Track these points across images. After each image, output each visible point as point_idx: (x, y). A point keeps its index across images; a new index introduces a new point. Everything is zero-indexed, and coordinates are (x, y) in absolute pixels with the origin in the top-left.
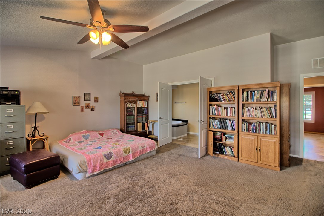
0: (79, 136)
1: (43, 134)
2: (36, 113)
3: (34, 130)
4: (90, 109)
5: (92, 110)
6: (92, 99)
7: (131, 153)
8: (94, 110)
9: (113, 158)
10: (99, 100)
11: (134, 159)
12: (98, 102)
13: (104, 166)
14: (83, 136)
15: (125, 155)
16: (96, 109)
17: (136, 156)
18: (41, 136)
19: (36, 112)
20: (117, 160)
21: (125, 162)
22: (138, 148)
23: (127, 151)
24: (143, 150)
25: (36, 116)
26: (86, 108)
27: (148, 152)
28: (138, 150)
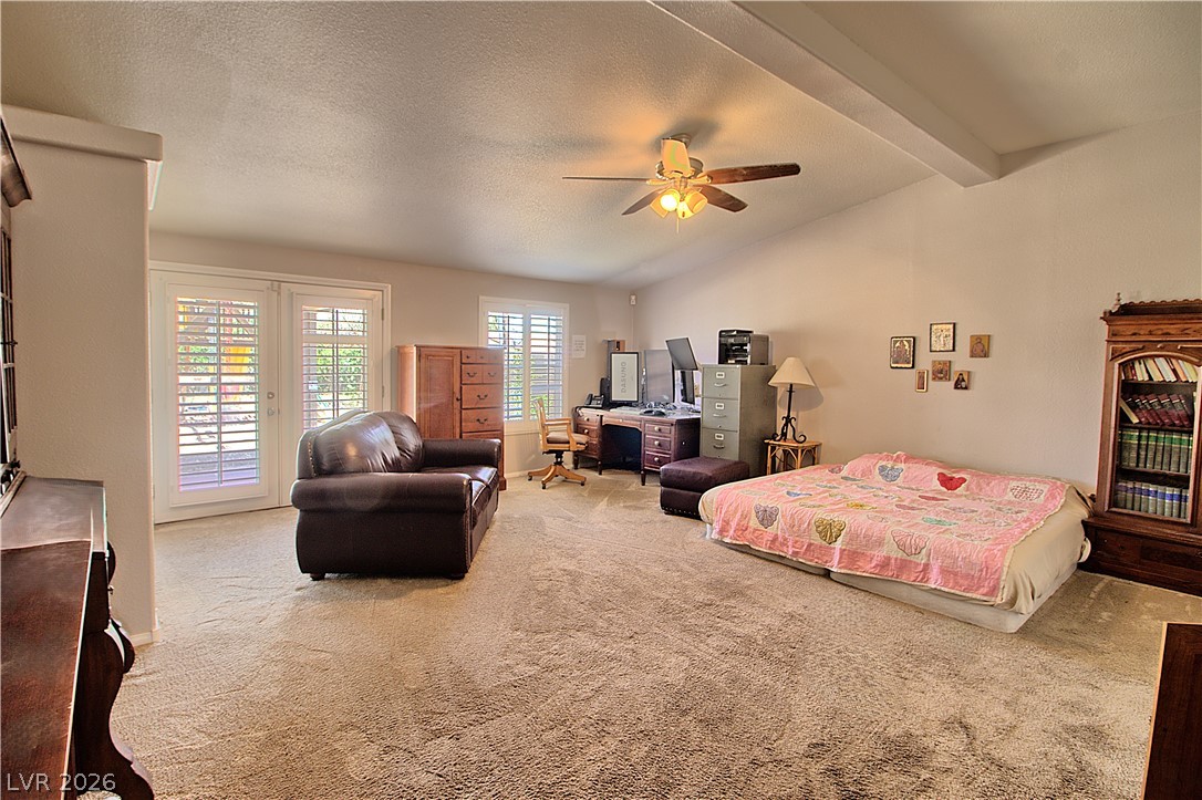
0: (869, 464)
1: (802, 439)
2: (791, 385)
3: (786, 425)
4: (952, 383)
5: (957, 386)
6: (964, 345)
7: (838, 545)
8: (966, 388)
9: (777, 528)
10: (995, 349)
11: (843, 571)
12: (986, 355)
13: (749, 537)
14: (882, 469)
15: (817, 540)
16: (977, 383)
17: (860, 567)
18: (798, 442)
19: (793, 382)
20: (785, 539)
21: (811, 561)
22: (880, 543)
23: (829, 532)
24: (904, 565)
25: (791, 392)
26: (934, 379)
27: (933, 587)
28: (879, 554)
